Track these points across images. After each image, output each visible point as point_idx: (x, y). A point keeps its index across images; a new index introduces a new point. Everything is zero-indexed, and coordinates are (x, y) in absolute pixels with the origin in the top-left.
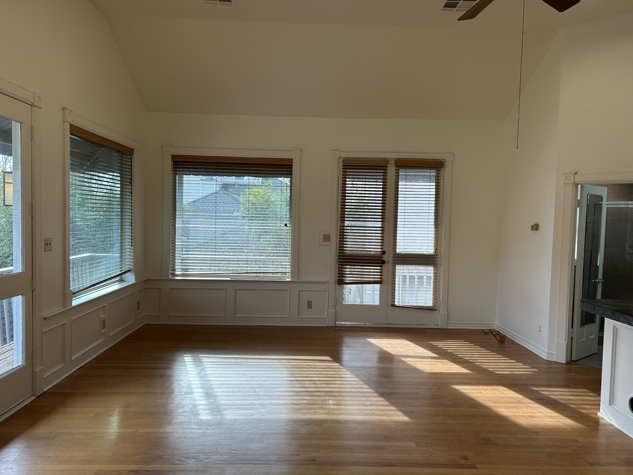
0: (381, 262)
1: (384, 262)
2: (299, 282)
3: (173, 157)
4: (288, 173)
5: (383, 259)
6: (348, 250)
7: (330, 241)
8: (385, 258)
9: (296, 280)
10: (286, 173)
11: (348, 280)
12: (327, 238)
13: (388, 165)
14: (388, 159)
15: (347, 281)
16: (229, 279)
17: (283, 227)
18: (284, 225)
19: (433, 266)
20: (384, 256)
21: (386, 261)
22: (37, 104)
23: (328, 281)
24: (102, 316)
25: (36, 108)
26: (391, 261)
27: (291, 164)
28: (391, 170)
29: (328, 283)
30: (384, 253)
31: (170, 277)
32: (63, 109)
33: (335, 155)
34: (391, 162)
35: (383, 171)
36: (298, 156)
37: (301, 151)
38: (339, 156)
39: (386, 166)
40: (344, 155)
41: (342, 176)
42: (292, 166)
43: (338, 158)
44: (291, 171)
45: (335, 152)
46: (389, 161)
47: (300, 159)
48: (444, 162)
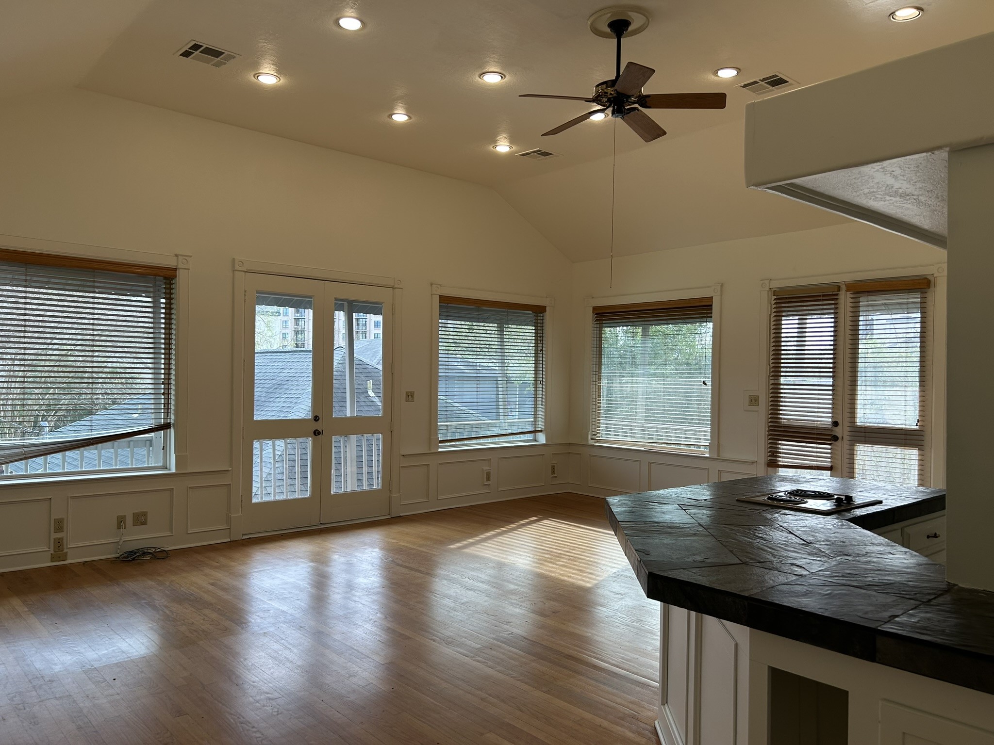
0: (830, 438)
1: (836, 438)
2: (719, 459)
3: (595, 309)
4: (708, 315)
5: (834, 434)
6: (784, 419)
7: (758, 405)
8: (838, 431)
9: (715, 456)
10: (706, 315)
11: (782, 461)
12: (754, 401)
13: (840, 293)
14: (840, 284)
15: (780, 463)
16: (643, 449)
17: (701, 385)
18: (702, 383)
19: (917, 449)
20: (835, 429)
21: (840, 436)
22: (396, 286)
23: (756, 461)
24: (485, 468)
25: (397, 289)
26: (846, 438)
27: (710, 303)
28: (845, 299)
29: (755, 464)
30: (835, 424)
31: (591, 442)
32: (431, 284)
33: (763, 285)
34: (843, 287)
35: (833, 302)
36: (719, 293)
37: (722, 285)
38: (769, 286)
39: (837, 295)
40: (776, 285)
41: (775, 314)
42: (711, 305)
43: (768, 289)
44: (711, 313)
45: (763, 281)
46: (841, 286)
47: (721, 296)
48: (932, 279)
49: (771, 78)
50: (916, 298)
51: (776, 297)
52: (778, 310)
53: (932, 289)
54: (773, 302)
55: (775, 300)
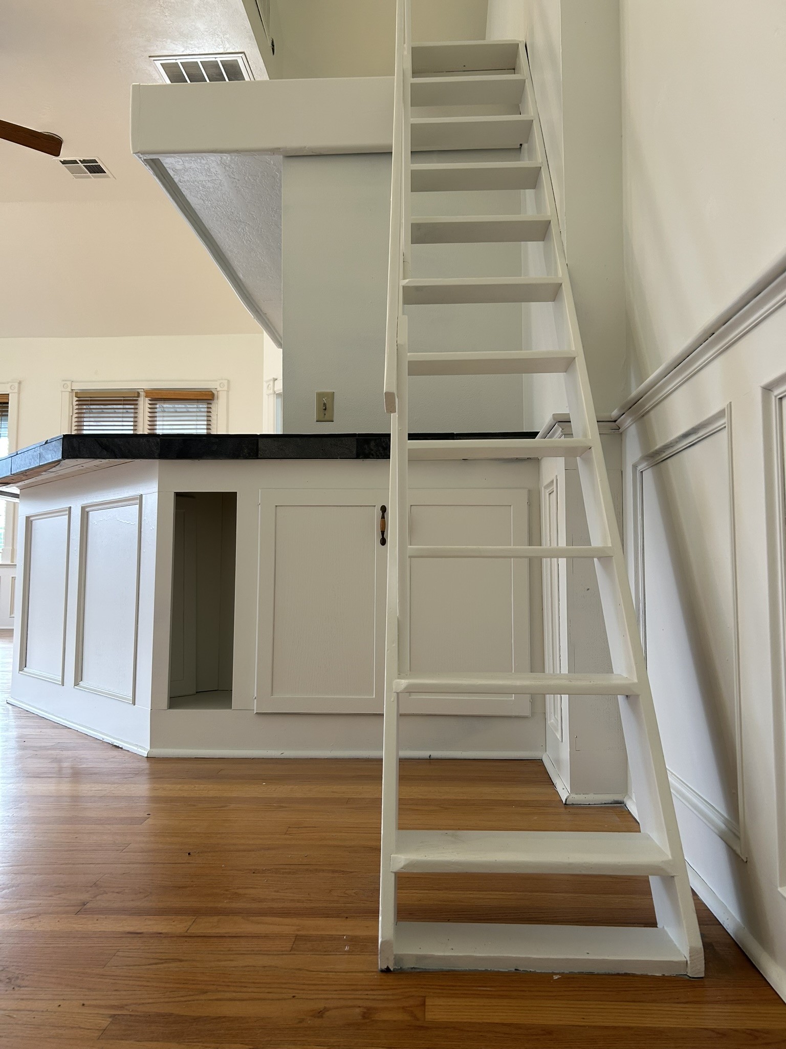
4: (4, 414)
13: (139, 398)
14: (139, 390)
27: (5, 401)
28: (144, 405)
33: (65, 385)
34: (142, 394)
35: (132, 407)
36: (16, 390)
37: (20, 383)
38: (71, 387)
39: (137, 400)
40: (78, 387)
41: (77, 415)
42: (8, 403)
43: (70, 390)
44: (7, 411)
45: (65, 382)
46: (140, 393)
47: (19, 394)
48: (215, 392)
49: (89, 163)
50: (203, 406)
51: (77, 399)
52: (80, 411)
53: (215, 401)
54: (75, 403)
55: (77, 401)
